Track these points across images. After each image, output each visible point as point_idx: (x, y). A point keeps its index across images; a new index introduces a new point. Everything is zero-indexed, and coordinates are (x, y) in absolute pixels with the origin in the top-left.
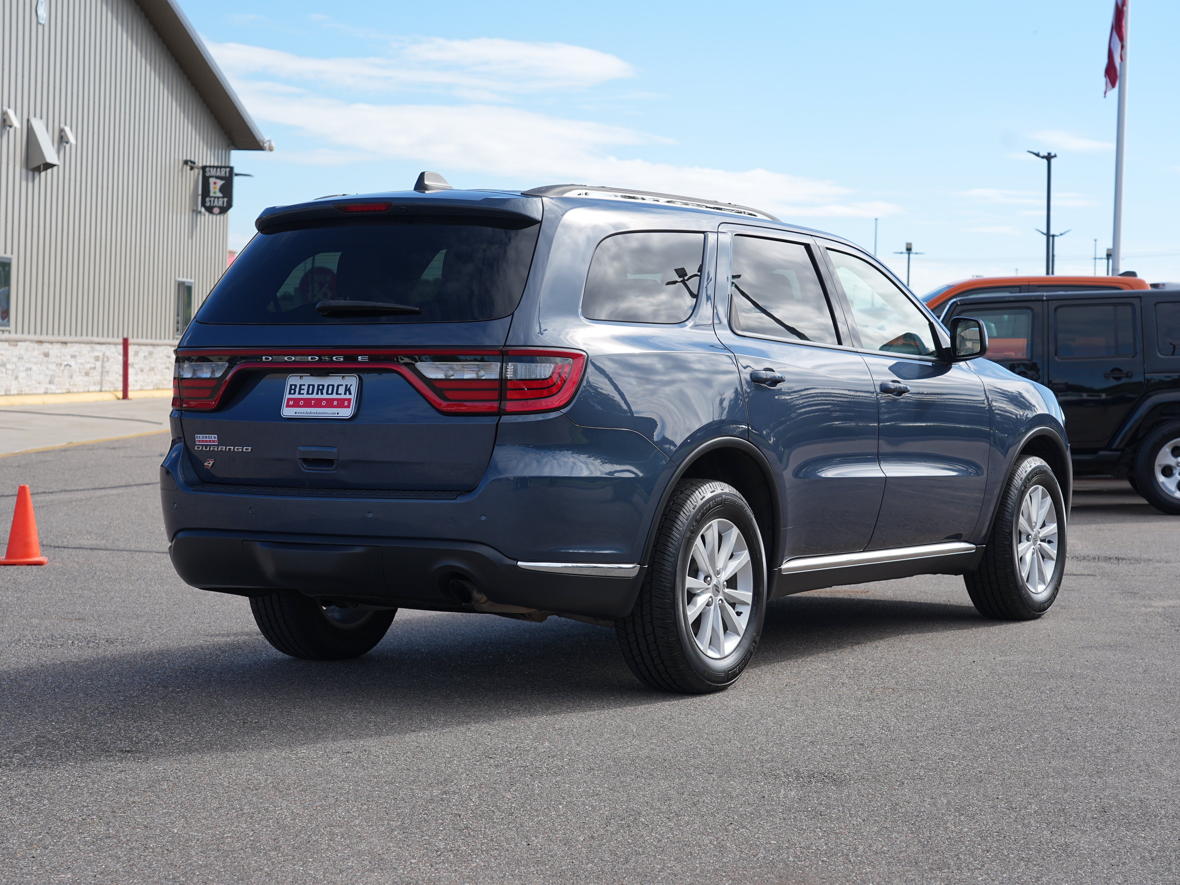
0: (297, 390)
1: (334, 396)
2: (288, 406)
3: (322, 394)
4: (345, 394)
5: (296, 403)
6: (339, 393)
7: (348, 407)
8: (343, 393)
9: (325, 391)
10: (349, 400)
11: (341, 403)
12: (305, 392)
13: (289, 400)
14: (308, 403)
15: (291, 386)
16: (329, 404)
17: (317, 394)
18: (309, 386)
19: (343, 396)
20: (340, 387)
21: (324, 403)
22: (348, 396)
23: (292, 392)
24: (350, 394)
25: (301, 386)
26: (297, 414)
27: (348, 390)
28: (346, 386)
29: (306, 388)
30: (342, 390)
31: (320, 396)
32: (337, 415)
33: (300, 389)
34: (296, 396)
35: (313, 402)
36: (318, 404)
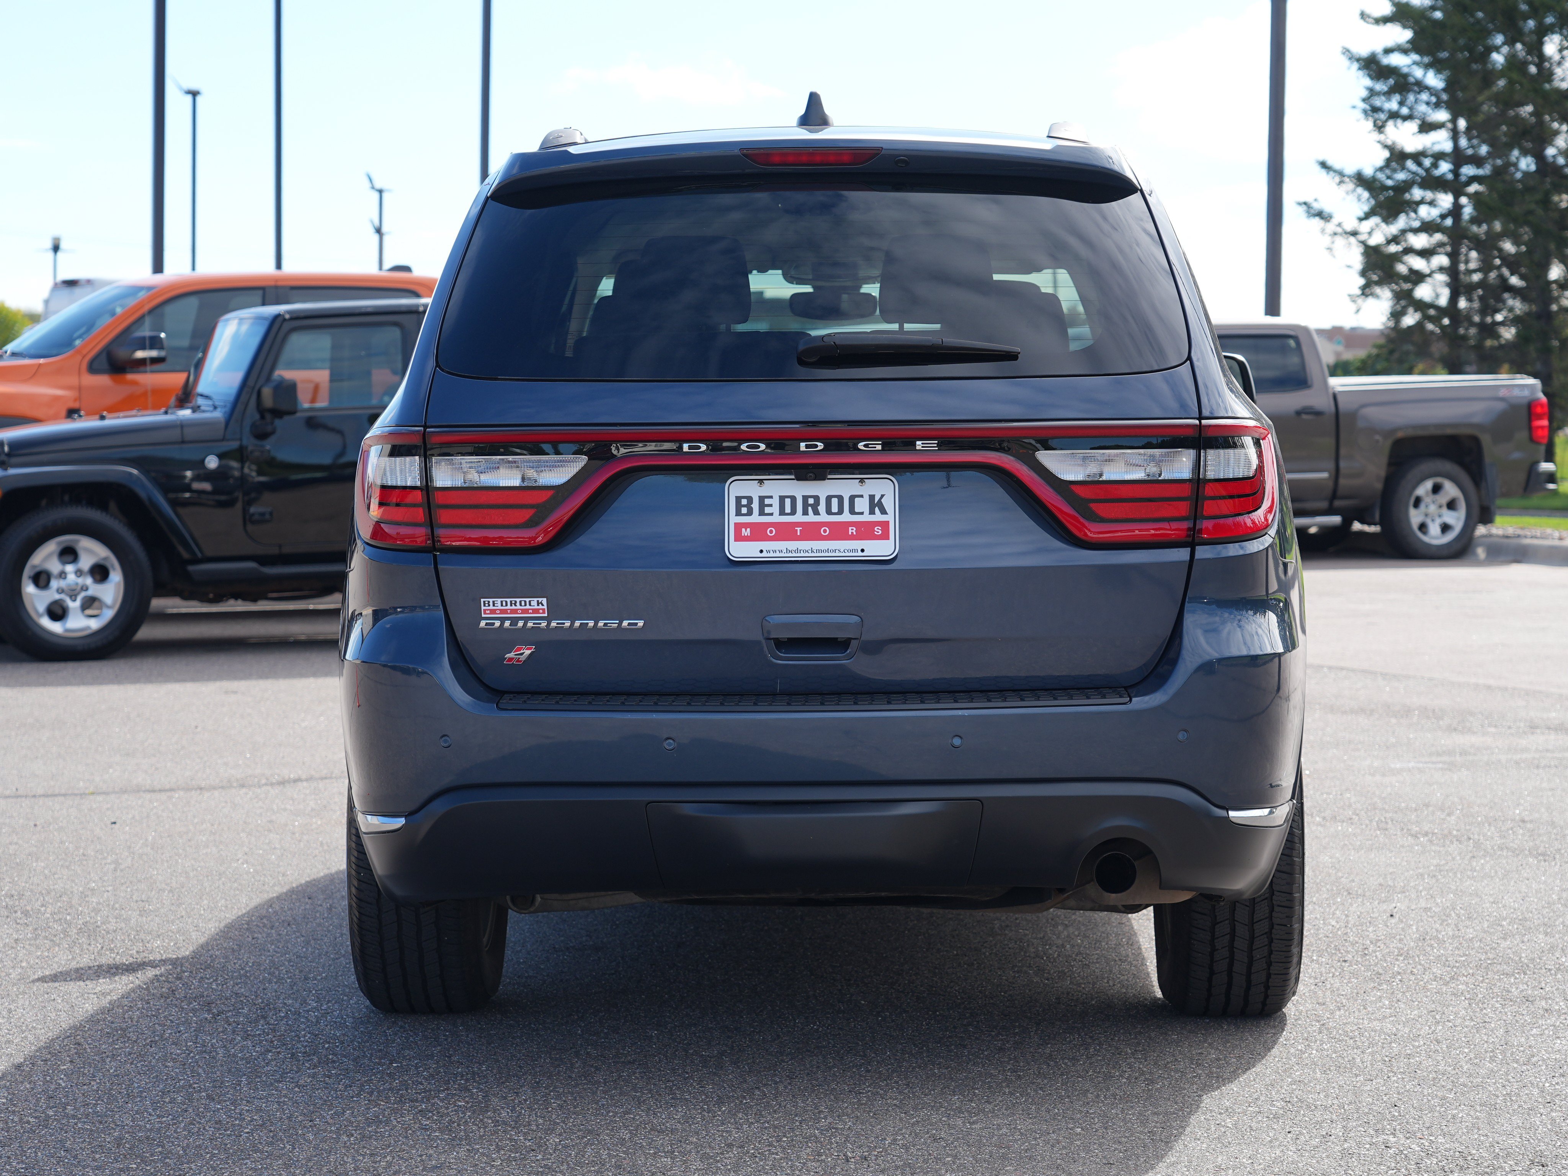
0: (755, 506)
1: (846, 517)
2: (739, 538)
3: (816, 513)
4: (872, 512)
5: (759, 533)
6: (857, 510)
7: (885, 536)
8: (866, 510)
9: (822, 508)
10: (885, 525)
11: (866, 531)
12: (775, 509)
13: (738, 527)
14: (785, 532)
15: (738, 499)
16: (839, 532)
17: (805, 513)
18: (782, 499)
19: (867, 518)
20: (856, 499)
21: (825, 531)
22: (878, 517)
23: (744, 510)
24: (883, 512)
25: (762, 499)
26: (764, 554)
27: (875, 505)
28: (872, 497)
29: (775, 502)
30: (862, 505)
31: (811, 518)
32: (860, 554)
33: (762, 506)
34: (755, 518)
35: (799, 529)
36: (811, 532)
